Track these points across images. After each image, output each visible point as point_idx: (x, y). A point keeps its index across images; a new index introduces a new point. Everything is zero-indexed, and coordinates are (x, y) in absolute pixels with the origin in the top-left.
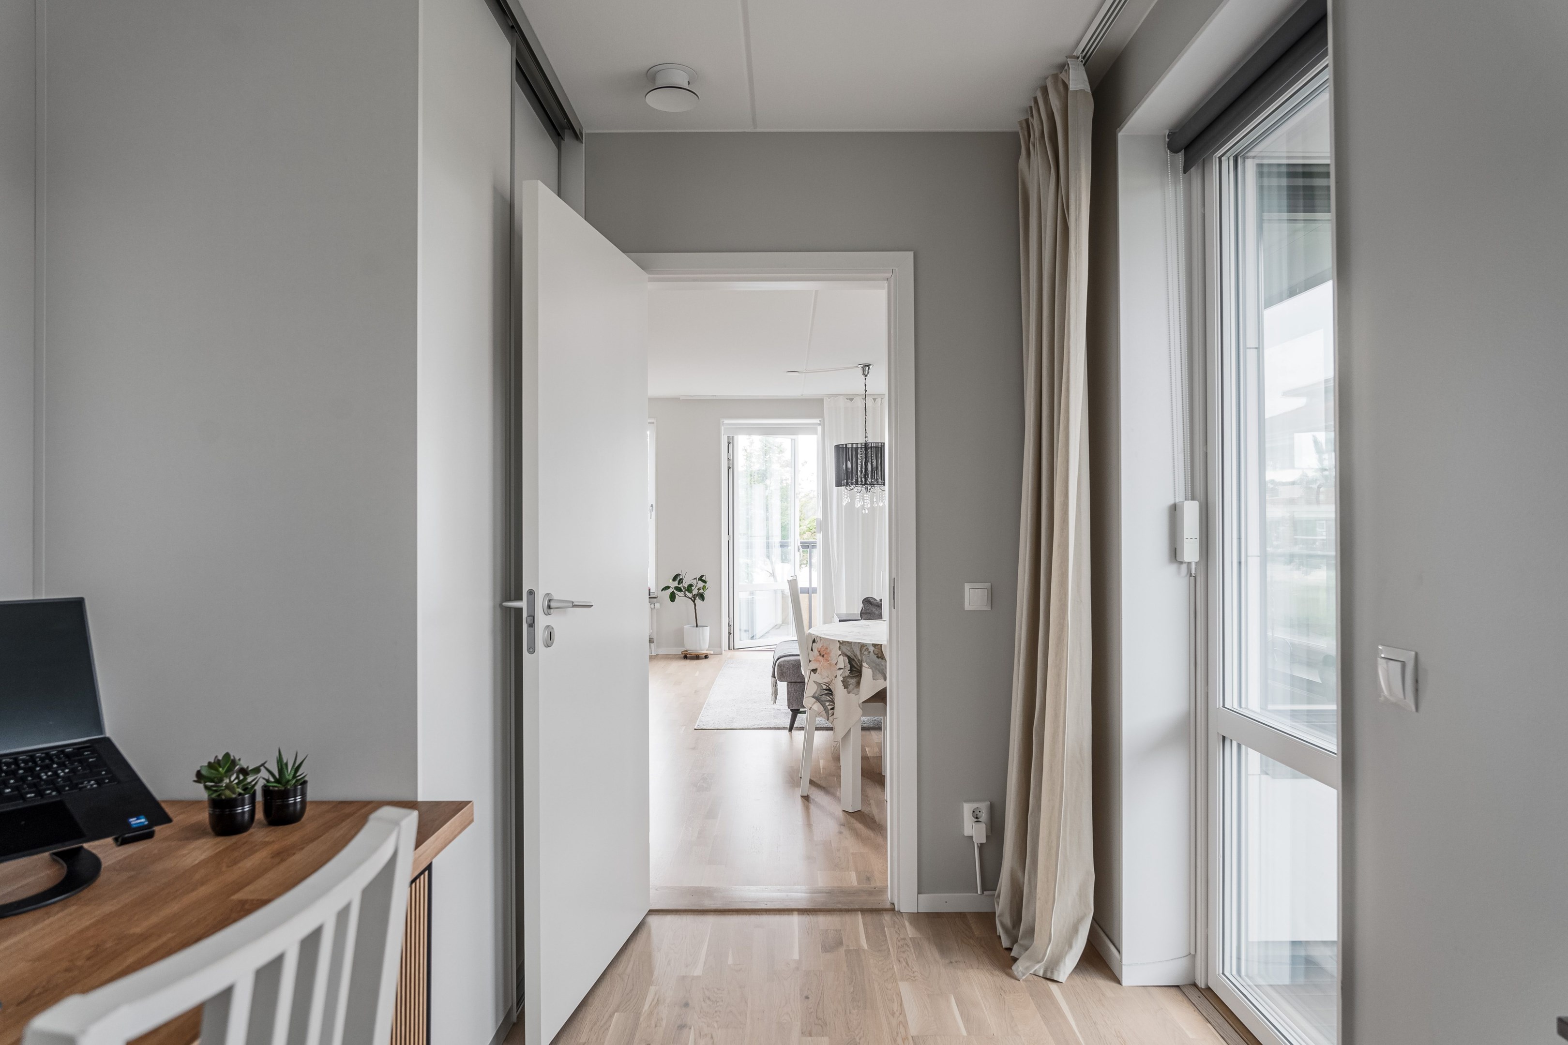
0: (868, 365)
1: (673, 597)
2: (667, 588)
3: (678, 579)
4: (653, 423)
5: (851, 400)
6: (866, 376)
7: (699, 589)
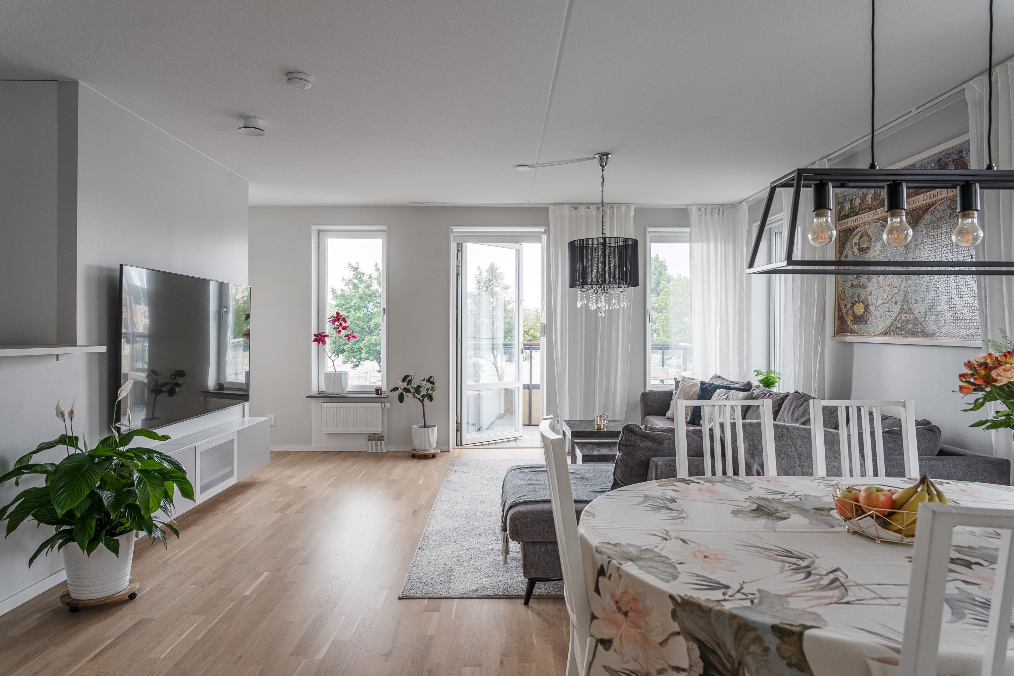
0: (606, 154)
1: (401, 398)
2: (396, 389)
3: (407, 380)
4: (384, 231)
5: (576, 208)
6: (604, 167)
7: (427, 390)
